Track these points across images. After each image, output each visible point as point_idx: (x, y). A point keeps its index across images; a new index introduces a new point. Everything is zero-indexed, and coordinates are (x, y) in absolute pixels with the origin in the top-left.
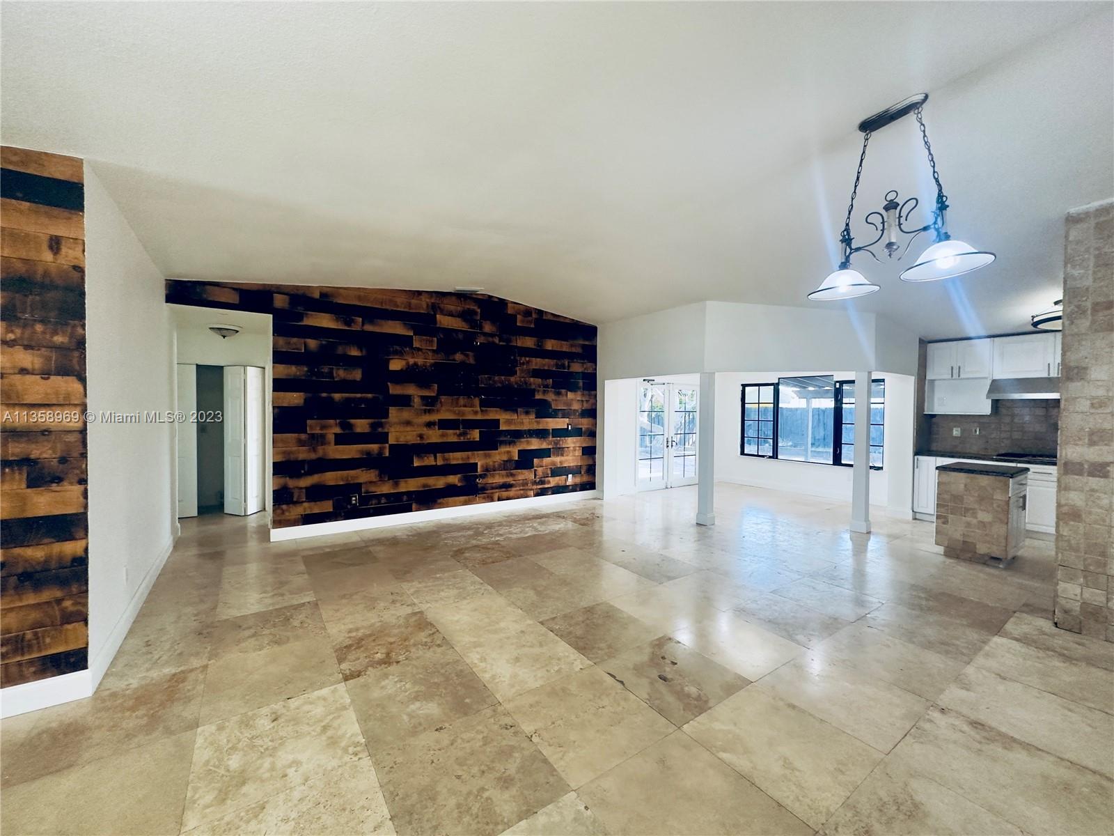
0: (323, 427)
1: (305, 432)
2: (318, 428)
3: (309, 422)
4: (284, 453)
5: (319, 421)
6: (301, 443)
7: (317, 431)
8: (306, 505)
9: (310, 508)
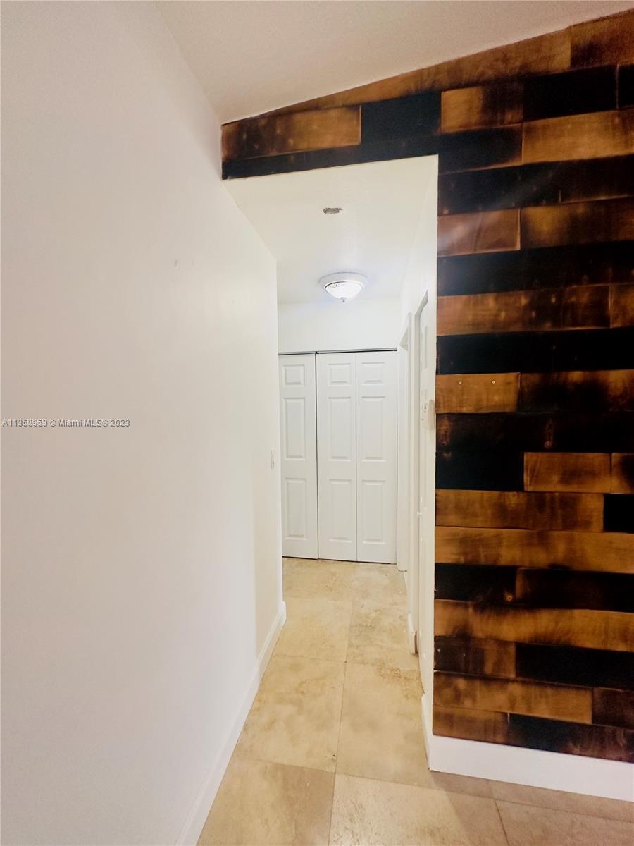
0: (570, 475)
1: (518, 487)
2: (555, 478)
3: (529, 458)
4: (464, 541)
5: (557, 456)
6: (505, 518)
7: (554, 486)
8: (516, 689)
9: (527, 700)
